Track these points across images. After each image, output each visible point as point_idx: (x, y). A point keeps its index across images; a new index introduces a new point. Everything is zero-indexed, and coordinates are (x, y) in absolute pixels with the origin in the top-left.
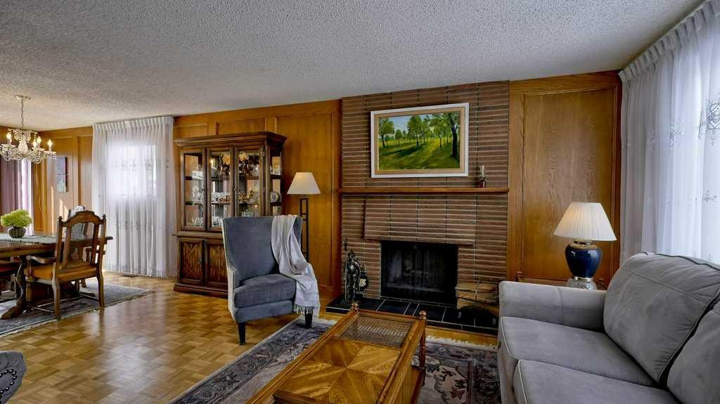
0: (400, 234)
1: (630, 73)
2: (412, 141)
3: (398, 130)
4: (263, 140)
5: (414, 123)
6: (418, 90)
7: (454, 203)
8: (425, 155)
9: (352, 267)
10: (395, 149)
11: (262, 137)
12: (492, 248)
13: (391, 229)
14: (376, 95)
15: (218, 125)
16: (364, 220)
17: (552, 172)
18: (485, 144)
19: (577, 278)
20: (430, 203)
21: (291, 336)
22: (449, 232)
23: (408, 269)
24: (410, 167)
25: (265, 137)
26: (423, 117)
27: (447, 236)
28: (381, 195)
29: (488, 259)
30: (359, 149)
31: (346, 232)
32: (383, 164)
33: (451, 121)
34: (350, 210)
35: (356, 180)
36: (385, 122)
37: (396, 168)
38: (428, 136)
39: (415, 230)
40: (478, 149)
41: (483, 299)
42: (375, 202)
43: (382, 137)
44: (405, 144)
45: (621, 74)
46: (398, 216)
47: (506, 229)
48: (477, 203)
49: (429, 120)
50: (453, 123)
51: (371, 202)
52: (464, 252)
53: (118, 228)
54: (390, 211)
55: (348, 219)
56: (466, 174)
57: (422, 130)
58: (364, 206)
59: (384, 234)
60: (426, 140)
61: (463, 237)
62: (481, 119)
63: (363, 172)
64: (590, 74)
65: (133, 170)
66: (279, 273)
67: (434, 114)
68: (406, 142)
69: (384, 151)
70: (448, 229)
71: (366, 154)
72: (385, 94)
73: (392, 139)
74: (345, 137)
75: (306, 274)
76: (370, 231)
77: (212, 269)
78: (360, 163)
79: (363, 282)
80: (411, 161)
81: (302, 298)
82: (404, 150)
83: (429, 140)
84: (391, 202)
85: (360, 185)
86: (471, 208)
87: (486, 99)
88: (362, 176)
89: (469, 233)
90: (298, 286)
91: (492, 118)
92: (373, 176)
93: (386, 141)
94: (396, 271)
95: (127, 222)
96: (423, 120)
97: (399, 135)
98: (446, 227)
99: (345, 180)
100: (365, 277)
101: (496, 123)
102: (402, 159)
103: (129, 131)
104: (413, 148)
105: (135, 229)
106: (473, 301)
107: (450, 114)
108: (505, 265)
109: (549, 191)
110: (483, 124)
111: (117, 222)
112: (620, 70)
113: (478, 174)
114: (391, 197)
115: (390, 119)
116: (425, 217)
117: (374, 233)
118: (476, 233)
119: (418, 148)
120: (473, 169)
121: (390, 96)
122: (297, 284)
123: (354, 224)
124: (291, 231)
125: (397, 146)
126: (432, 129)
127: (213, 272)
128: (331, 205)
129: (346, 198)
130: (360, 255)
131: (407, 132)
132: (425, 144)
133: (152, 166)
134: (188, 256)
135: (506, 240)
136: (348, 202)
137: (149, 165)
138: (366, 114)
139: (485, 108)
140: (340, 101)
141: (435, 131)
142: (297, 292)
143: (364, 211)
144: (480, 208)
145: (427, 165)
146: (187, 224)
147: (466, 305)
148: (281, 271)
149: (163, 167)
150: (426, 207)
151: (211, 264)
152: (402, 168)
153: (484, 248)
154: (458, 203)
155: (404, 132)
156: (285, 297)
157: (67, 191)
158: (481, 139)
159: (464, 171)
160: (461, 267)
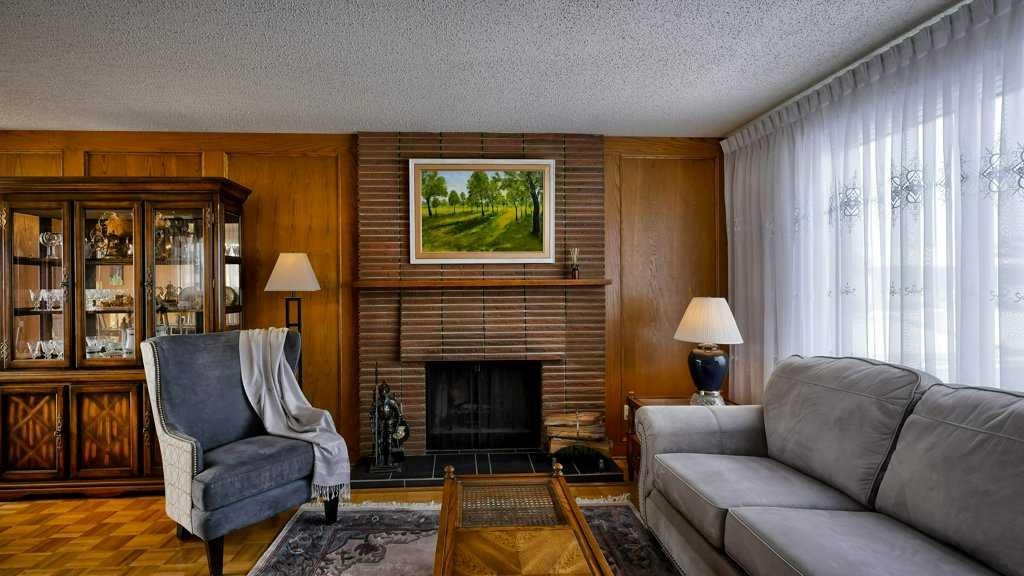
0: (459, 351)
1: (735, 144)
2: (475, 209)
3: (453, 192)
4: (211, 193)
5: (478, 181)
6: (482, 134)
7: (535, 301)
8: (493, 230)
9: (387, 409)
10: (449, 221)
11: (208, 186)
12: (588, 363)
13: (443, 344)
14: (414, 134)
15: (88, 155)
16: (398, 331)
17: (653, 259)
18: (575, 218)
19: (703, 393)
20: (503, 301)
21: (309, 543)
22: (531, 343)
23: (456, 403)
24: (471, 248)
25: (217, 187)
26: (490, 175)
27: (527, 350)
28: (427, 291)
29: (583, 377)
30: (389, 218)
31: (367, 352)
32: (429, 242)
33: (531, 183)
34: (375, 317)
35: (384, 268)
36: (431, 178)
37: (451, 249)
38: (499, 203)
39: (481, 343)
40: (566, 225)
41: (587, 435)
42: (416, 302)
43: (428, 200)
44: (467, 213)
45: (723, 144)
46: (455, 323)
47: (602, 336)
48: (566, 301)
49: (499, 180)
50: (533, 188)
51: (409, 302)
52: (550, 370)
54: (442, 316)
55: (370, 330)
56: (551, 260)
57: (490, 193)
58: (399, 309)
59: (433, 352)
60: (495, 209)
61: (550, 350)
62: (570, 184)
63: (396, 253)
64: (691, 139)
66: (267, 434)
67: (507, 173)
68: (466, 210)
69: (430, 222)
70: (528, 339)
71: (400, 225)
72: (431, 134)
73: (444, 204)
74: (364, 197)
75: (322, 430)
76: (410, 349)
77: (87, 444)
78: (390, 239)
79: (401, 431)
80: (474, 238)
81: (324, 472)
82: (462, 222)
83: (500, 208)
84: (442, 301)
85: (391, 276)
86: (559, 308)
87: (575, 156)
88: (394, 260)
89: (557, 343)
90: (317, 453)
91: (582, 183)
92: (413, 260)
93: (434, 206)
94: (442, 409)
96: (490, 179)
97: (454, 200)
98: (526, 336)
99: (364, 267)
100: (403, 423)
101: (587, 190)
102: (458, 236)
104: (475, 219)
106: (575, 439)
107: (529, 174)
108: (603, 384)
109: (651, 284)
110: (572, 190)
112: (722, 139)
113: (566, 259)
114: (442, 294)
115: (440, 174)
116: (495, 322)
117: (418, 351)
118: (568, 342)
119: (484, 220)
120: (561, 253)
121: (440, 137)
122: (316, 448)
123: (384, 338)
124: (280, 357)
125: (453, 215)
126: (504, 193)
127: (90, 449)
128: (338, 309)
129: (365, 296)
130: (397, 388)
131: (467, 196)
132: (494, 214)
134: (21, 422)
135: (604, 350)
136: (369, 302)
138: (399, 162)
139: (574, 170)
140: (354, 139)
141: (508, 195)
142: (317, 462)
143: (399, 316)
144: (571, 308)
145: (496, 246)
146: (18, 355)
147: (564, 446)
148: (269, 430)
150: (497, 308)
151: (87, 433)
152: (459, 249)
153: (576, 363)
154: (543, 301)
155: (463, 195)
156: (296, 476)
158: (570, 211)
159: (548, 256)
160: (547, 392)
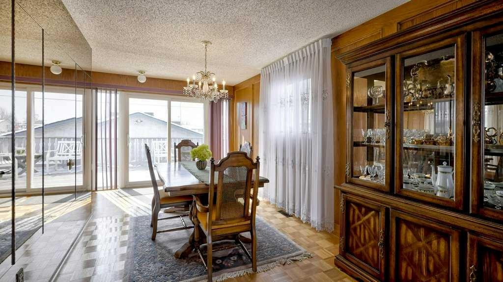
53: (277, 163)
65: (290, 106)
77: (404, 264)
95: (284, 159)
103: (287, 68)
105: (290, 167)
111: (276, 157)
127: (406, 270)
133: (308, 99)
137: (305, 99)
149: (320, 99)
157: (246, 128)
